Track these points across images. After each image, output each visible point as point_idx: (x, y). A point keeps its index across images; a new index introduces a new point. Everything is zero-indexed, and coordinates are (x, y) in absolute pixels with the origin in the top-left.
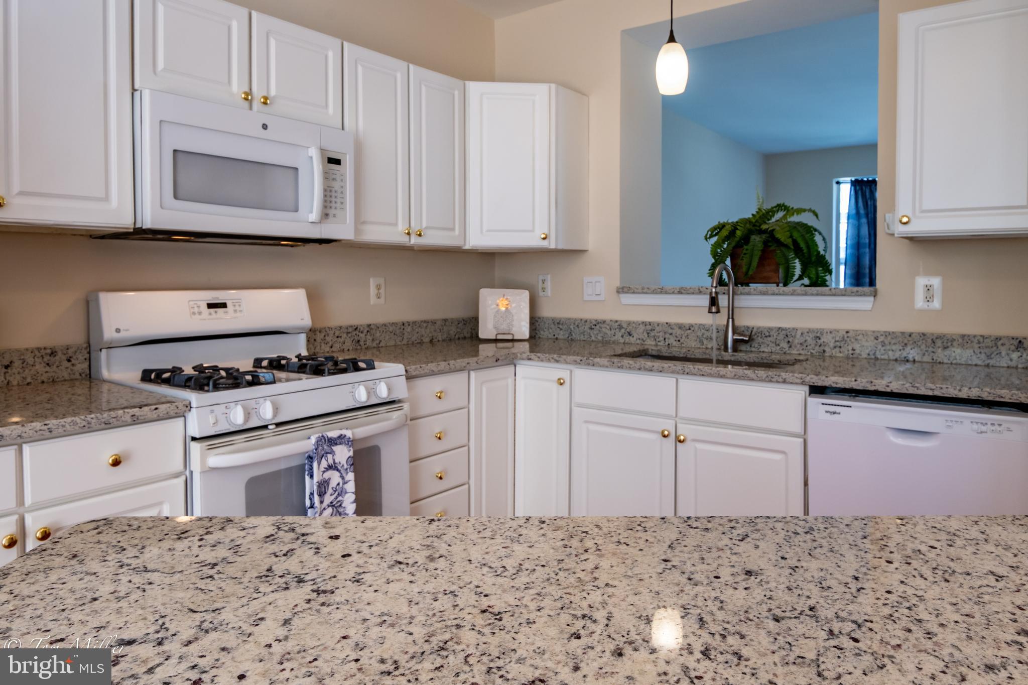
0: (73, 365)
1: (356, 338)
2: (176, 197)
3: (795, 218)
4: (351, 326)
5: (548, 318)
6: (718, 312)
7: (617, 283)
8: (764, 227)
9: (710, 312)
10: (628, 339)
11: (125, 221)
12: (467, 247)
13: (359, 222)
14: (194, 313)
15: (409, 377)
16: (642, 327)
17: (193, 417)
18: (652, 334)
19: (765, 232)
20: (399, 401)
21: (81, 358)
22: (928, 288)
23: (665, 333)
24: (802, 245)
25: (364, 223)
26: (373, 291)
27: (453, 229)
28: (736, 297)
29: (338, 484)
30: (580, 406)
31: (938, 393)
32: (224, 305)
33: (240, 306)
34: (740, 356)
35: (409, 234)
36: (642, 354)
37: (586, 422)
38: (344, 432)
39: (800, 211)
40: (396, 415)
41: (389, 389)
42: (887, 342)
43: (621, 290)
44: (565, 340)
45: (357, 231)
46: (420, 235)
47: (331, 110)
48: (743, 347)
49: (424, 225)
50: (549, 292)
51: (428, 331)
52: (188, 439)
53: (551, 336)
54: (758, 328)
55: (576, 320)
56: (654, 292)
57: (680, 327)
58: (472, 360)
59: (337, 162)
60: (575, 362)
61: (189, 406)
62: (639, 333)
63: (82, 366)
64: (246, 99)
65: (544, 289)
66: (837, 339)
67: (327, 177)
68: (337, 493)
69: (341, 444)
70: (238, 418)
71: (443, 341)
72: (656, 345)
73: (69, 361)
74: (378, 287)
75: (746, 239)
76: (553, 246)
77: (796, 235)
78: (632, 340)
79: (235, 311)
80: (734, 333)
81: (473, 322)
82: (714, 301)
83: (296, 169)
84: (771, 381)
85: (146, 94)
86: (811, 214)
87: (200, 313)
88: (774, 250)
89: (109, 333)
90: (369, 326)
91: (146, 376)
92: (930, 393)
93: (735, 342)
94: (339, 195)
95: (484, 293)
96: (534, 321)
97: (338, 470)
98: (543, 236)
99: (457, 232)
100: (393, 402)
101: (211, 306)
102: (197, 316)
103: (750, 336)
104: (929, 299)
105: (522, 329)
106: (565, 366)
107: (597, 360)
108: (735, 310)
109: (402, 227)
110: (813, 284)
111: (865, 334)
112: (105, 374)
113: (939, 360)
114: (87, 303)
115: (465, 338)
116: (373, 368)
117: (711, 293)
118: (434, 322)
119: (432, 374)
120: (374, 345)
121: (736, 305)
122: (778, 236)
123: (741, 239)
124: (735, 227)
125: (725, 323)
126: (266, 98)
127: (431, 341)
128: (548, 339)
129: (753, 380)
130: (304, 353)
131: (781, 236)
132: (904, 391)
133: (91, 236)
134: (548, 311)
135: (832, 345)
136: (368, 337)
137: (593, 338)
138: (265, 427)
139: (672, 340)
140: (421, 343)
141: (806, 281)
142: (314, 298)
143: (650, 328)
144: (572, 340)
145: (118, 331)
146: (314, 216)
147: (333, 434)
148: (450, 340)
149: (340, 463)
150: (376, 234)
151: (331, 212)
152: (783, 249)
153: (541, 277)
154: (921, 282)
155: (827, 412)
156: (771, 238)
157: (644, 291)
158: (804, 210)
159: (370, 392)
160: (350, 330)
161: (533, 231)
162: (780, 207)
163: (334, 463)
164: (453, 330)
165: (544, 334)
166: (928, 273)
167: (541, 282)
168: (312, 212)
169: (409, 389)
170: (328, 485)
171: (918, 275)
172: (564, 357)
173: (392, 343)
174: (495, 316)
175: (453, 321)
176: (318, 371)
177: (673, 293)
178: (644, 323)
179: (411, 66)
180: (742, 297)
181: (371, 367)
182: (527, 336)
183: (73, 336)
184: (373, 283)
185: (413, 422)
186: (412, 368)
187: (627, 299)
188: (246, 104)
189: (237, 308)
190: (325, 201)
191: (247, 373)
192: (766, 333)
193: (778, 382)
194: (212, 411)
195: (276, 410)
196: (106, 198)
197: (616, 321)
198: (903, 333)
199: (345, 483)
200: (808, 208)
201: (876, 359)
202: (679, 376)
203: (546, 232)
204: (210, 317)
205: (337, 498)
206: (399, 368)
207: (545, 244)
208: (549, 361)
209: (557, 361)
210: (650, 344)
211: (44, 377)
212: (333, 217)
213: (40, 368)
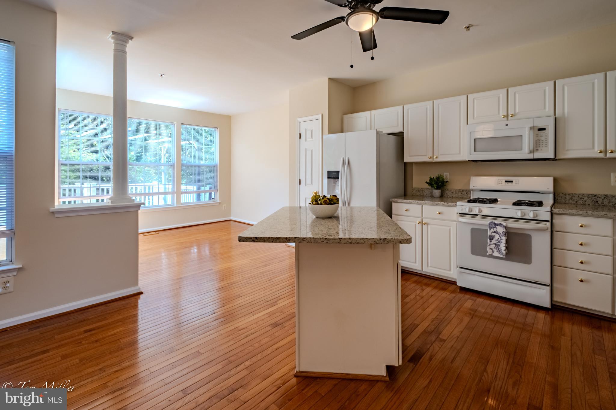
2: (475, 151)
13: (565, 150)
29: (498, 239)
32: (512, 182)
33: (518, 182)
35: (601, 152)
38: (502, 223)
46: (611, 152)
52: (456, 213)
59: (543, 129)
61: (456, 205)
64: (504, 117)
67: (537, 136)
68: (497, 241)
69: (500, 226)
73: (467, 193)
83: (522, 136)
87: (502, 184)
89: (471, 187)
97: (498, 234)
100: (541, 221)
101: (506, 181)
102: (500, 184)
126: (512, 114)
138: (477, 215)
145: (474, 187)
146: (527, 151)
147: (497, 223)
149: (499, 232)
163: (497, 231)
170: (494, 237)
189: (517, 183)
194: (462, 207)
195: (480, 211)
196: (460, 153)
199: (501, 239)
204: (506, 185)
205: (497, 243)
211: (461, 197)
212: (542, 150)
213: (460, 194)
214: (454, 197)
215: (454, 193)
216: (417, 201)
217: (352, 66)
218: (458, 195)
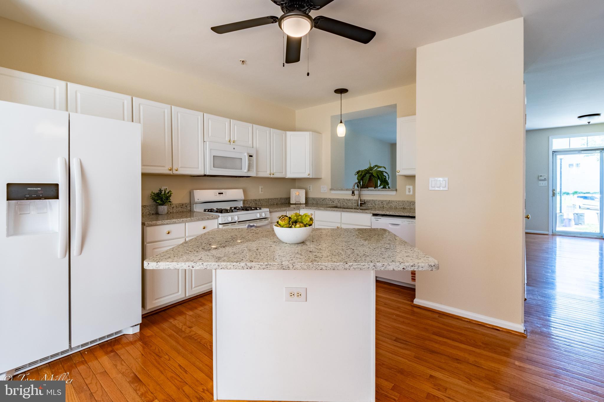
0: (187, 208)
1: (256, 203)
2: (214, 167)
3: (379, 169)
4: (254, 199)
5: (311, 198)
6: (354, 195)
7: (330, 188)
8: (370, 172)
9: (352, 195)
10: (333, 203)
11: (202, 173)
12: (287, 177)
13: (257, 171)
14: (215, 195)
15: (270, 212)
16: (337, 200)
17: (220, 219)
18: (339, 202)
19: (370, 173)
20: (268, 218)
21: (189, 206)
22: (409, 189)
23: (343, 201)
24: (380, 177)
25: (258, 172)
26: (260, 190)
27: (283, 173)
28: (361, 191)
30: (317, 221)
31: (400, 215)
32: (222, 193)
34: (362, 208)
35: (270, 174)
36: (336, 207)
37: (318, 225)
38: (254, 224)
39: (380, 167)
40: (267, 221)
41: (265, 215)
42: (399, 203)
43: (331, 189)
44: (315, 204)
45: (257, 174)
46: (273, 175)
47: (250, 143)
48: (363, 205)
49: (275, 172)
50: (311, 190)
51: (276, 201)
52: (219, 224)
53: (312, 203)
54: (367, 200)
55: (318, 198)
56: (340, 190)
57: (347, 200)
58: (287, 208)
59: (252, 156)
60: (316, 209)
61: (219, 216)
62: (336, 202)
63: (189, 208)
64: (229, 142)
65: (310, 189)
66: (387, 203)
67: (249, 160)
69: (253, 227)
70: (230, 220)
71: (280, 204)
72: (340, 205)
74: (262, 189)
75: (365, 175)
76: (311, 177)
77: (378, 174)
78: (334, 204)
79: (225, 195)
80: (360, 201)
81: (289, 199)
82: (353, 193)
83: (241, 159)
84: (363, 213)
85: (207, 143)
86: (383, 168)
88: (372, 179)
89: (196, 200)
90: (259, 199)
91: (205, 211)
92: (398, 215)
93: (361, 204)
94: (252, 165)
95: (292, 190)
96: (306, 199)
98: (308, 174)
99: (284, 173)
100: (266, 218)
101: (219, 193)
102: (216, 196)
103: (364, 202)
104: (409, 192)
105: (303, 201)
106: (313, 210)
107: (321, 208)
108: (360, 195)
109: (268, 172)
110: (383, 188)
111: (394, 201)
112: (195, 210)
113: (412, 208)
114: (190, 193)
115: (287, 203)
116: (261, 209)
117: (352, 190)
118: (277, 199)
119: (276, 211)
120: (261, 205)
121: (361, 194)
122: (373, 174)
123: (364, 175)
124: (362, 171)
125: (358, 199)
126: (234, 141)
127: (277, 204)
128: (311, 204)
129: (359, 212)
130: (242, 206)
131: (375, 174)
132: (393, 214)
133: (191, 176)
134: (311, 195)
135: (386, 204)
136: (259, 202)
137: (323, 203)
138: (235, 222)
139: (345, 204)
140: (274, 204)
141: (382, 186)
142: (245, 192)
143: (339, 200)
144: (318, 204)
145: (198, 199)
146: (246, 171)
147: (252, 224)
148: (282, 204)
150: (261, 175)
151: (250, 169)
152: (375, 178)
153: (309, 186)
154: (408, 187)
155: (376, 220)
156: (372, 175)
157: (337, 190)
158: (382, 167)
159: (260, 215)
160: (254, 200)
161: (305, 173)
162: (376, 166)
164: (283, 202)
165: (310, 202)
166: (410, 185)
167: (309, 187)
168: (245, 170)
169: (270, 215)
171: (407, 185)
172: (313, 207)
173: (266, 204)
174: (295, 197)
175: (283, 198)
176: (247, 210)
177: (345, 190)
178: (337, 199)
179: (271, 129)
180: (363, 191)
181: (260, 209)
182: (304, 203)
183: (186, 201)
184: (260, 187)
185: (272, 224)
186: (271, 210)
187: (333, 192)
188: (229, 143)
189: (226, 194)
190: (249, 166)
191: (229, 210)
192: (369, 201)
193: (365, 213)
194: (224, 218)
195: (238, 218)
196: (198, 168)
197: (330, 198)
198: (403, 201)
200: (383, 166)
201: (397, 208)
202: (342, 213)
203: (309, 173)
204: (219, 196)
206: (268, 210)
207: (309, 176)
208: (309, 209)
209: (311, 209)
210: (339, 205)
211: (181, 211)
212: (251, 170)
213: (180, 208)
214: (174, 212)
215: (175, 207)
216: (182, 219)
217: (308, 74)
218: (178, 209)
